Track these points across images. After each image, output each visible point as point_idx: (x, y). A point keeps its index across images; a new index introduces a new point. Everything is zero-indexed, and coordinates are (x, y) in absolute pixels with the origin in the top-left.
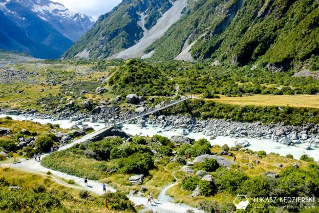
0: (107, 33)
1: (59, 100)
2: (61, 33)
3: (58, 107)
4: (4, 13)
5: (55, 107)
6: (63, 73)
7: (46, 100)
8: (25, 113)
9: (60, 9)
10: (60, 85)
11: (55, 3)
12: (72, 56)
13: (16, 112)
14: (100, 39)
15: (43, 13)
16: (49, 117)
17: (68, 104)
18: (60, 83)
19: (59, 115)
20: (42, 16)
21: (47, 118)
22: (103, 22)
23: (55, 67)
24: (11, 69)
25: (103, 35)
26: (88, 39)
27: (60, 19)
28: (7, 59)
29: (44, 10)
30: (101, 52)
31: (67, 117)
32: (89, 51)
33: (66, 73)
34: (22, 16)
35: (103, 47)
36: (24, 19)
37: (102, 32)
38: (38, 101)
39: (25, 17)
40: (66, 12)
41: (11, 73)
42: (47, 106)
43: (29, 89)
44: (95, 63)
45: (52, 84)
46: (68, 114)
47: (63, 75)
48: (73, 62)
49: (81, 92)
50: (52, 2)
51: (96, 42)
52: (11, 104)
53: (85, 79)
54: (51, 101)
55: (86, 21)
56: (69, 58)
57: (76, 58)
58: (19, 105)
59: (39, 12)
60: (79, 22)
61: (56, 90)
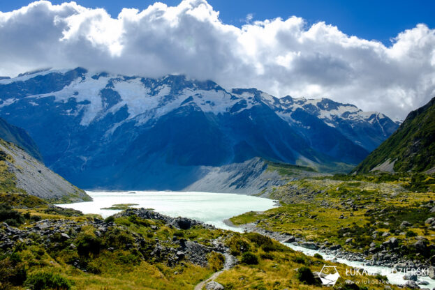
0: (423, 135)
1: (370, 234)
2: (352, 141)
3: (372, 245)
4: (290, 124)
5: (366, 245)
6: (362, 192)
7: (351, 232)
8: (324, 248)
9: (351, 111)
10: (364, 211)
11: (345, 105)
12: (368, 169)
13: (314, 245)
14: (411, 144)
15: (331, 118)
16: (359, 258)
17: (387, 241)
18: (363, 207)
19: (373, 257)
20: (329, 122)
21: (356, 260)
22: (414, 121)
23: (350, 185)
24: (295, 186)
25: (416, 138)
26: (391, 145)
27: (351, 123)
28: (290, 174)
29: (331, 115)
30: (413, 162)
31: (387, 263)
32: (394, 162)
33: (365, 192)
34: (307, 125)
35: (416, 155)
36: (309, 127)
37: (413, 135)
38: (339, 232)
39: (311, 126)
40: (360, 113)
41: (295, 191)
42: (353, 241)
43: (323, 214)
44: (407, 179)
45: (351, 209)
46: (388, 258)
47: (362, 196)
48: (373, 177)
49: (402, 224)
50: (341, 104)
51: (404, 149)
52: (306, 232)
53: (398, 203)
54: (358, 234)
55: (386, 122)
56: (365, 173)
57: (374, 172)
58: (316, 236)
59: (326, 118)
60: (375, 125)
61: (360, 218)
